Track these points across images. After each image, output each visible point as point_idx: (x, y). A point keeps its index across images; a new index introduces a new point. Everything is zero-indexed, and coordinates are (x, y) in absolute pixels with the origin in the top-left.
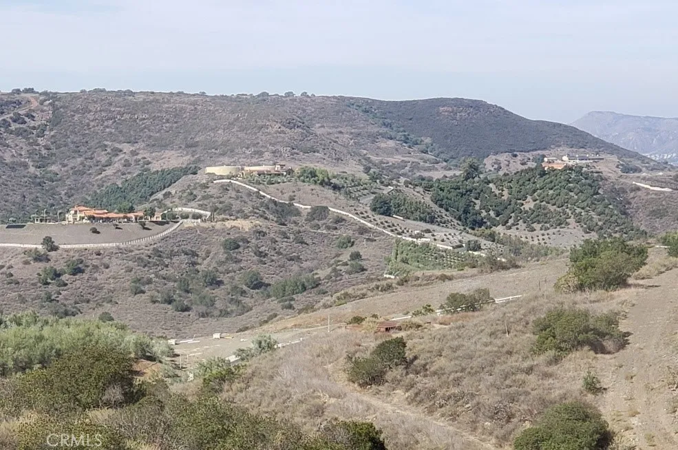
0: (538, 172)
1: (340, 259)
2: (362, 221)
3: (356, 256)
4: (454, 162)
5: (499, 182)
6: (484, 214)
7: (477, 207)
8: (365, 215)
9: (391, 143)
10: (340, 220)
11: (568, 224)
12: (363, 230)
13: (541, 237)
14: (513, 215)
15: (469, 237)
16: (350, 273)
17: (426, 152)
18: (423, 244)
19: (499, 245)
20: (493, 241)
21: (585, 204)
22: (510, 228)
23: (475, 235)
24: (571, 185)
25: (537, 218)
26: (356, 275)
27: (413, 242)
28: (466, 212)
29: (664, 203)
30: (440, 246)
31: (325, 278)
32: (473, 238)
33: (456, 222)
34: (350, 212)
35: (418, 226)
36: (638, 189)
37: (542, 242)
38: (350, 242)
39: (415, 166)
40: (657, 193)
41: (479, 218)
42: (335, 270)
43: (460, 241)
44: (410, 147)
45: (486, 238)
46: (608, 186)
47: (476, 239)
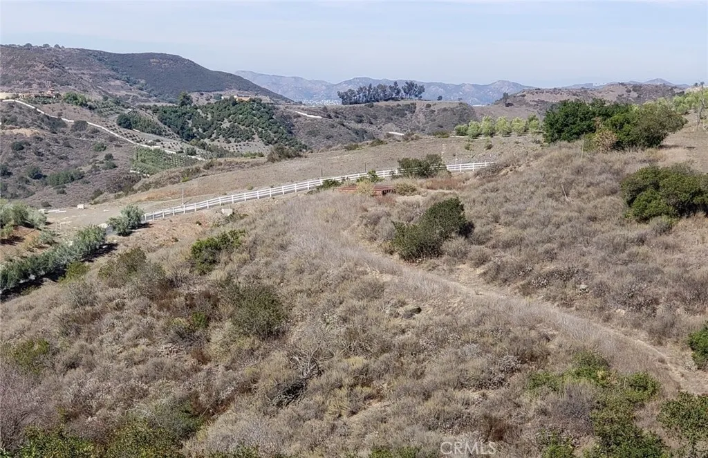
0: (231, 102)
1: (97, 158)
2: (111, 132)
3: (109, 157)
4: (161, 97)
5: (205, 108)
6: (195, 130)
7: (190, 126)
8: (114, 128)
9: (118, 82)
10: (95, 131)
11: (253, 139)
12: (112, 139)
13: (235, 147)
14: (215, 131)
15: (186, 146)
16: (106, 169)
17: (142, 90)
18: (156, 150)
19: (208, 152)
20: (204, 149)
21: (264, 125)
22: (214, 140)
23: (191, 144)
24: (254, 112)
25: (229, 134)
26: (111, 170)
27: (148, 148)
28: (182, 128)
29: (317, 126)
30: (168, 151)
31: (88, 172)
32: (189, 146)
33: (175, 135)
34: (102, 125)
35: (152, 137)
36: (299, 116)
37: (236, 151)
38: (103, 147)
39: (135, 99)
40: (312, 119)
41: (191, 133)
42: (94, 167)
43: (181, 148)
44: (131, 86)
45: (199, 146)
46: (279, 113)
47: (192, 147)
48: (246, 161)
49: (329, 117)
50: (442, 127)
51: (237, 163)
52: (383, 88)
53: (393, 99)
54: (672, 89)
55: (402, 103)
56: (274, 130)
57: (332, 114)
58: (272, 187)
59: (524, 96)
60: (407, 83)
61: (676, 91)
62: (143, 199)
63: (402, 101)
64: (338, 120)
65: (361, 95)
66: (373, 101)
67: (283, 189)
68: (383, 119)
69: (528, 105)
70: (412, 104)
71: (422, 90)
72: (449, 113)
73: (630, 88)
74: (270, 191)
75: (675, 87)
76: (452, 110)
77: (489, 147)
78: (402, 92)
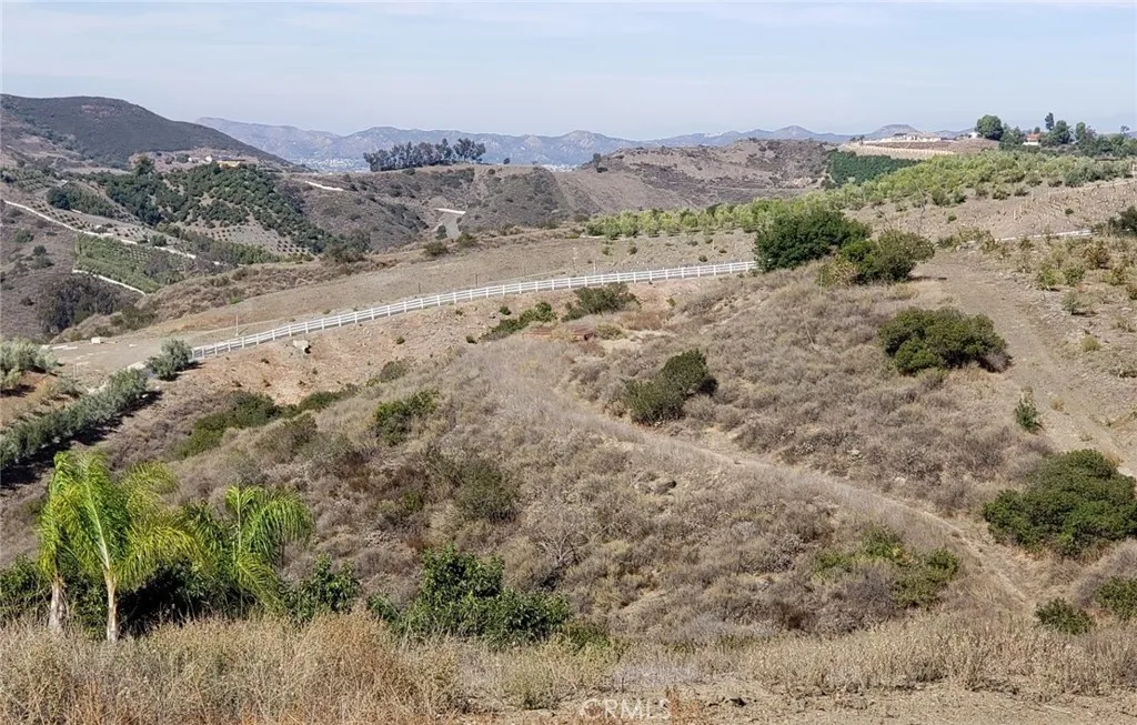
0: (212, 169)
1: (21, 253)
2: (40, 215)
3: (40, 251)
4: (101, 159)
5: (176, 176)
6: (161, 209)
7: (153, 203)
8: (43, 208)
9: (35, 139)
10: (17, 213)
11: (247, 221)
12: (42, 224)
13: (221, 234)
14: (191, 211)
15: (151, 233)
16: (36, 268)
17: (71, 149)
18: (107, 238)
19: (184, 241)
20: (178, 237)
21: (262, 201)
22: (189, 224)
23: (159, 231)
24: (246, 183)
25: (212, 215)
26: (43, 270)
27: (96, 237)
28: (143, 207)
29: (336, 202)
30: (126, 241)
31: (10, 273)
32: (155, 233)
33: (133, 217)
34: (26, 205)
35: (100, 221)
36: (311, 188)
37: (223, 239)
38: (28, 237)
39: (61, 162)
40: (329, 193)
41: (156, 214)
42: (19, 265)
43: (144, 236)
44: (54, 143)
45: (170, 234)
46: (282, 184)
47: (160, 234)
48: (291, 267)
49: (354, 188)
50: (511, 201)
51: (279, 272)
52: (428, 148)
53: (441, 163)
54: (821, 146)
55: (454, 167)
56: (276, 208)
57: (358, 185)
58: (355, 310)
59: (621, 157)
60: (460, 140)
61: (828, 148)
62: (179, 328)
63: (455, 165)
64: (366, 193)
65: (397, 157)
66: (415, 166)
67: (372, 312)
68: (430, 191)
69: (627, 169)
70: (469, 169)
71: (481, 150)
72: (521, 182)
73: (764, 144)
74: (356, 316)
75: (826, 144)
76: (525, 177)
77: (634, 251)
78: (455, 153)
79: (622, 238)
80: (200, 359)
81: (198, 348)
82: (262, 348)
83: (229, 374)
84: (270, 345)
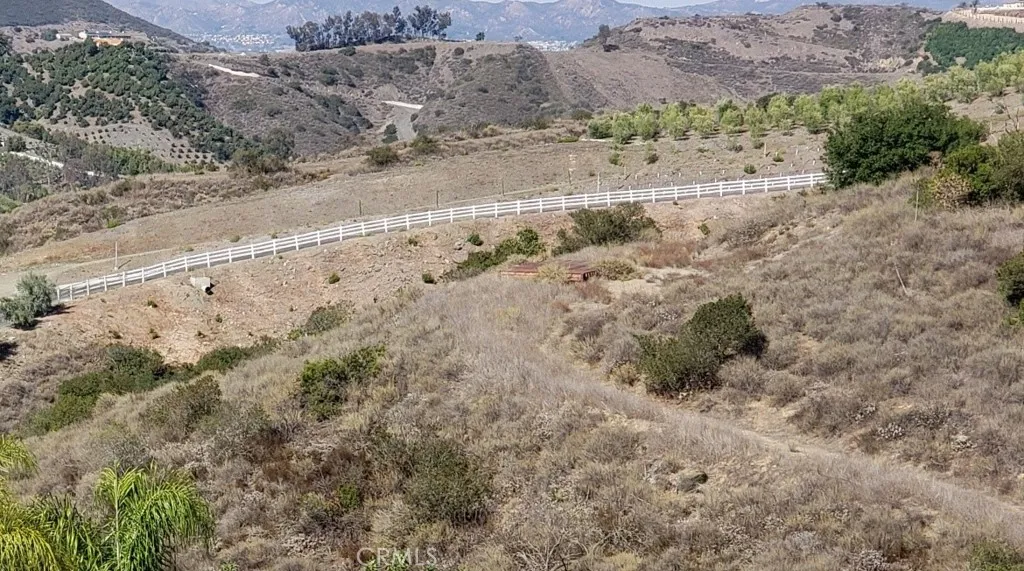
0: (88, 49)
5: (37, 60)
6: (19, 103)
7: (10, 94)
11: (131, 117)
13: (97, 135)
14: (58, 104)
15: (6, 133)
19: (49, 144)
20: (41, 138)
21: (152, 92)
22: (56, 122)
23: (16, 131)
24: (131, 66)
25: (86, 109)
29: (250, 92)
32: (12, 134)
36: (216, 73)
37: (100, 141)
40: (241, 80)
41: (13, 109)
45: (30, 134)
46: (178, 68)
47: (17, 135)
48: (188, 179)
49: (273, 74)
50: (486, 91)
51: (173, 185)
52: (372, 19)
53: (392, 39)
54: (918, 13)
55: (408, 46)
56: (170, 100)
57: (279, 70)
58: (274, 237)
59: (638, 30)
60: (418, 9)
61: (926, 17)
62: (40, 259)
63: (410, 43)
64: (289, 80)
65: (331, 32)
66: (355, 44)
67: (296, 240)
68: (375, 78)
69: (646, 47)
70: (429, 48)
71: (446, 21)
72: (499, 65)
73: (838, 11)
74: (274, 245)
75: (925, 11)
76: (504, 58)
77: (653, 160)
78: (409, 25)
79: (638, 142)
80: (66, 301)
81: (64, 285)
82: (147, 287)
83: (105, 321)
84: (159, 283)
